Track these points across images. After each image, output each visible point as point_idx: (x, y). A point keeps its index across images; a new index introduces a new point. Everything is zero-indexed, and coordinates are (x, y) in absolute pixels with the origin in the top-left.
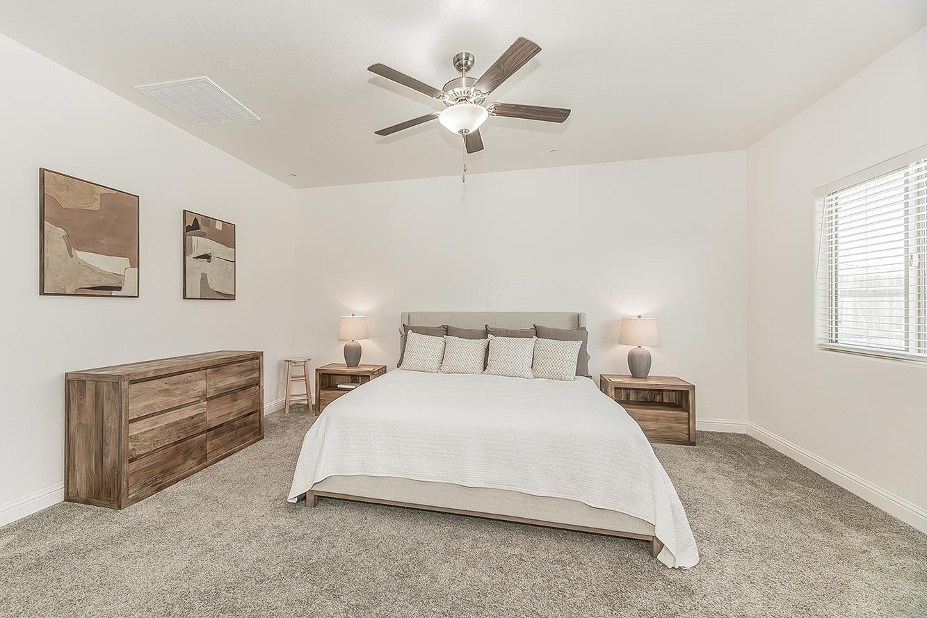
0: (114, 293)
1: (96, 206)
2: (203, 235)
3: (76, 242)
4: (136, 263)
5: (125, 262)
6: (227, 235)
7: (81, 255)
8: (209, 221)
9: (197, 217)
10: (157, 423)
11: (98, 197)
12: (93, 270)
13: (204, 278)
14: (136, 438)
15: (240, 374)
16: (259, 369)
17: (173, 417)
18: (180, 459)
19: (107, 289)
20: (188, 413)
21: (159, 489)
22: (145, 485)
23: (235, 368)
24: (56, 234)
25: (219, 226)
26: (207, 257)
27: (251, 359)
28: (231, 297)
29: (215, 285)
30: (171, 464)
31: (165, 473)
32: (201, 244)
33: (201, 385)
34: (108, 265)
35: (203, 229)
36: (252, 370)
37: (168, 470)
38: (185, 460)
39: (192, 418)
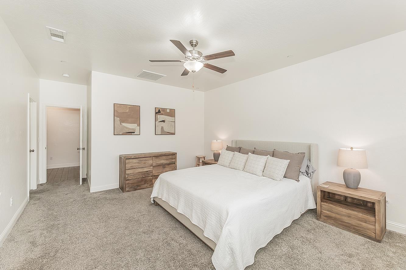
0: (132, 134)
1: (128, 111)
2: (162, 114)
3: (122, 121)
4: (139, 125)
5: (136, 125)
6: (172, 113)
7: (123, 124)
8: (164, 110)
9: (159, 109)
10: (135, 171)
11: (128, 108)
12: (127, 128)
13: (162, 128)
14: (128, 174)
15: (167, 159)
16: (175, 158)
17: (140, 170)
18: (143, 183)
19: (131, 133)
20: (146, 170)
21: (135, 190)
22: (131, 188)
23: (164, 157)
24: (118, 119)
25: (168, 111)
26: (164, 121)
27: (172, 155)
28: (174, 134)
29: (166, 130)
30: (140, 184)
31: (138, 186)
32: (161, 117)
33: (151, 162)
34: (131, 126)
35: (162, 112)
36: (172, 159)
37: (139, 185)
38: (145, 184)
39: (147, 171)
